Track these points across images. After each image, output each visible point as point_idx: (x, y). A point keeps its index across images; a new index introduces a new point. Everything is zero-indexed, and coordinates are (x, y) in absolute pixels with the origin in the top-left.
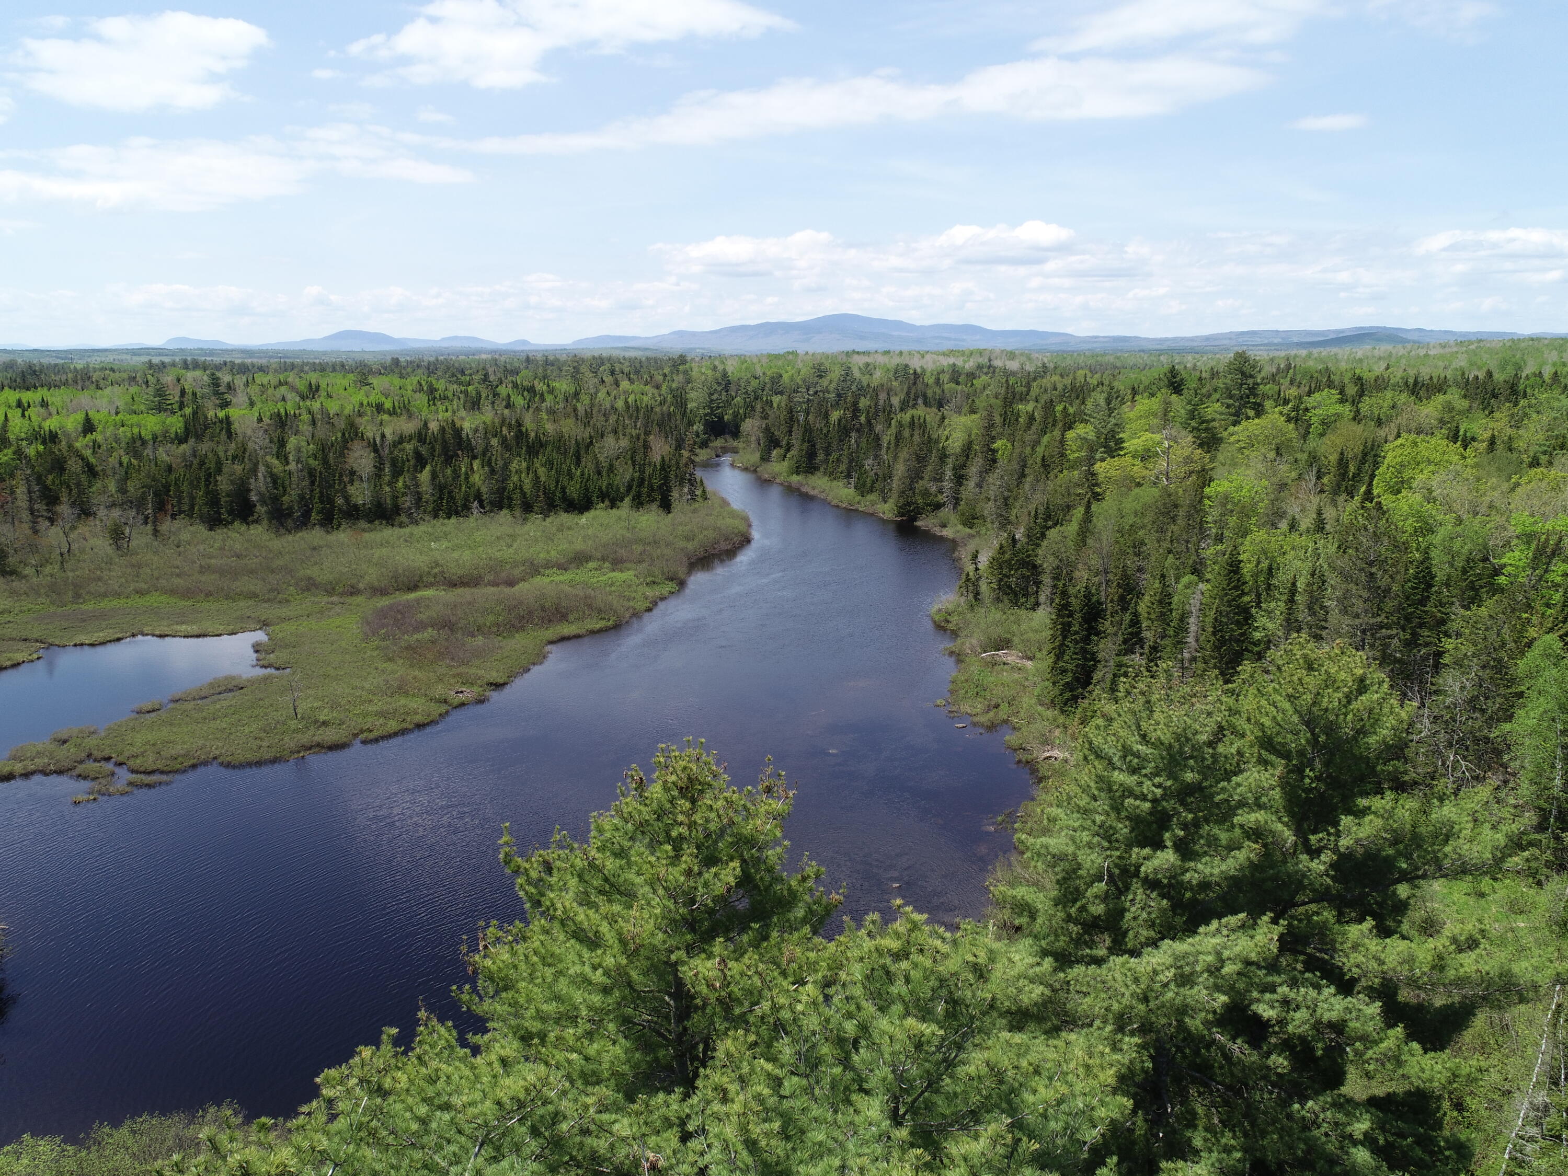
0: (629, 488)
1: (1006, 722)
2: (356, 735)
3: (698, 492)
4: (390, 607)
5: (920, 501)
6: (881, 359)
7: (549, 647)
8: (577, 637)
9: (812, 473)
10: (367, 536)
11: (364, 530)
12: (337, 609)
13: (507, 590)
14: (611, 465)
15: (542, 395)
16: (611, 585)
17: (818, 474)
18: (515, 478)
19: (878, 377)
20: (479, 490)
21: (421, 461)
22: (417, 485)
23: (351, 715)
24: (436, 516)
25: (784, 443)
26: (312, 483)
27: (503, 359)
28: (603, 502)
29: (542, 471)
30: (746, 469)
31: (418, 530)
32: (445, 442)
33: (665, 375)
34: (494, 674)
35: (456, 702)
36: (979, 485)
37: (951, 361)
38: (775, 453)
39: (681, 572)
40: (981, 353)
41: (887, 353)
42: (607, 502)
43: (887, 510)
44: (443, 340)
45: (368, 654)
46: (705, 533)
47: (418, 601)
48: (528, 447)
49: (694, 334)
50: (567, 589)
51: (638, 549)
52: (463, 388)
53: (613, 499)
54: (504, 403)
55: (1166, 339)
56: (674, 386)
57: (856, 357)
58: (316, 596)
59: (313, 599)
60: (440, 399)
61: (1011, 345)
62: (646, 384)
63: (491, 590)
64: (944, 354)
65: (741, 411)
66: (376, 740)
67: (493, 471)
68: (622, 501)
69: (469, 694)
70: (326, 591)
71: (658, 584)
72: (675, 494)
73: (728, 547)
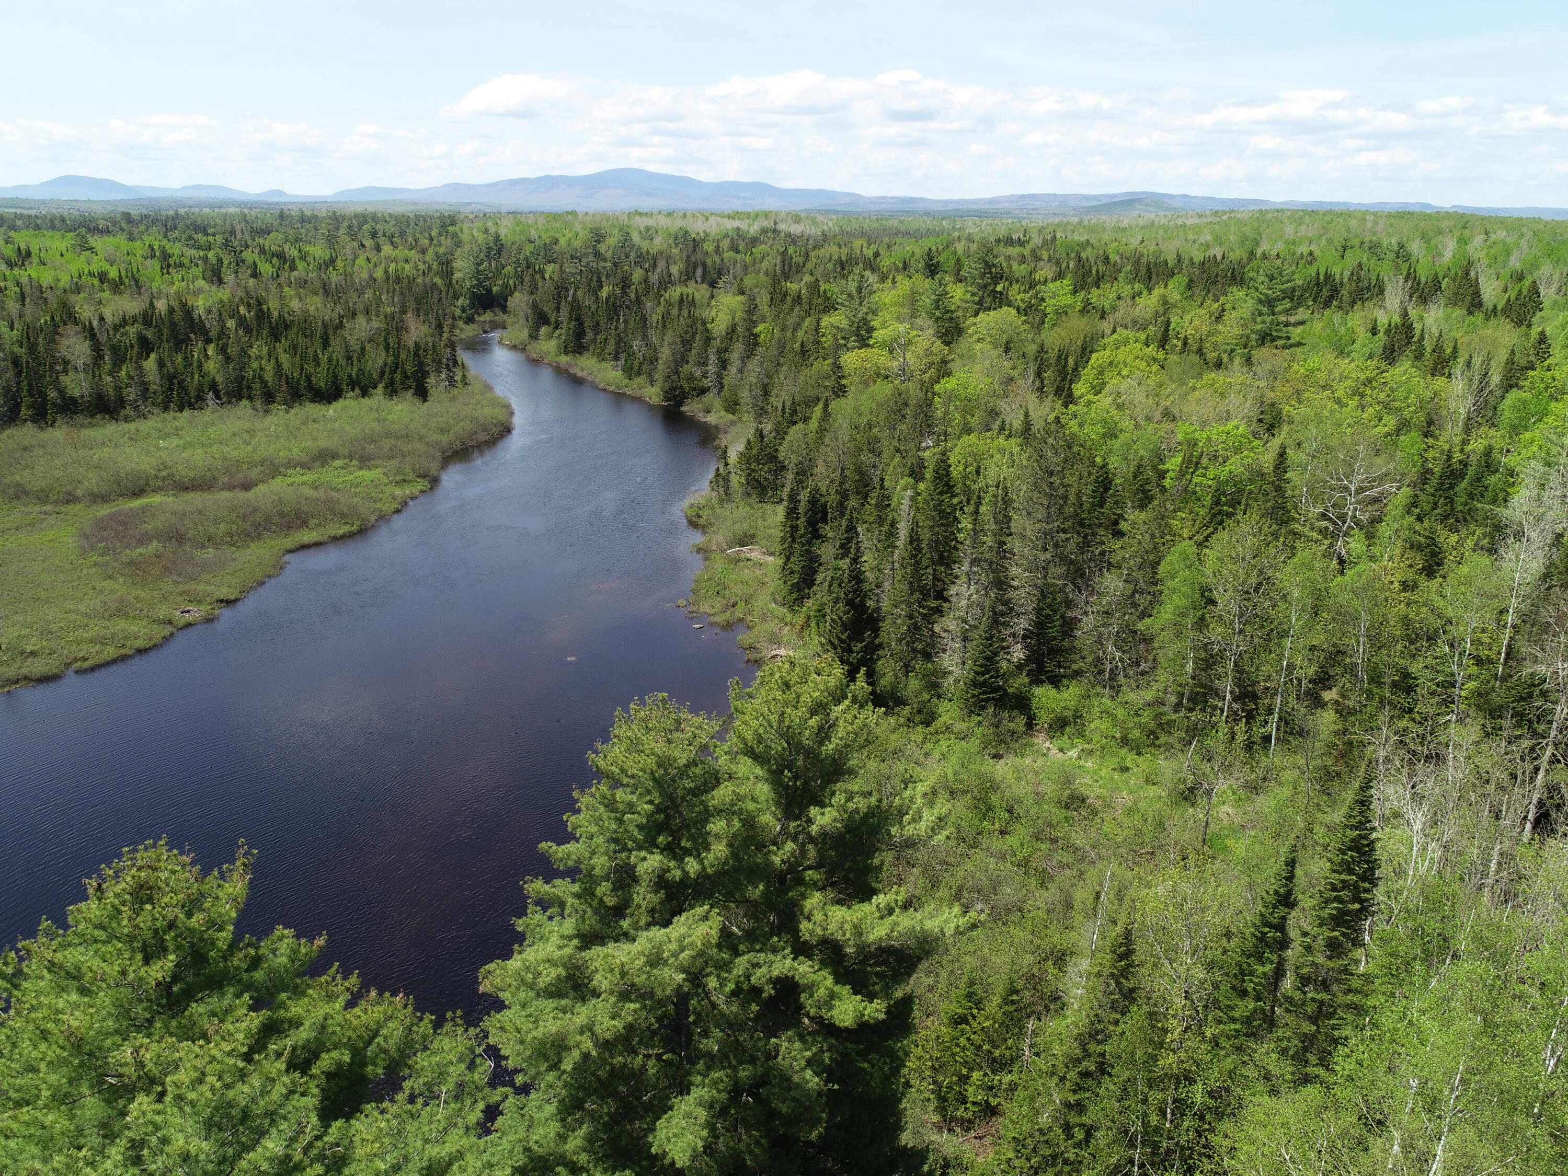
0: (383, 373)
1: (741, 620)
2: (68, 665)
3: (458, 378)
4: (112, 517)
5: (685, 386)
6: (664, 222)
7: (288, 557)
8: (318, 544)
9: (580, 354)
10: (86, 433)
11: (83, 426)
12: (52, 520)
13: (241, 495)
14: (363, 349)
15: (293, 261)
16: (357, 486)
17: (587, 355)
18: (255, 365)
19: (659, 243)
20: (213, 379)
21: (146, 346)
22: (141, 375)
23: (63, 643)
24: (166, 409)
25: (553, 320)
26: (19, 374)
27: (253, 213)
28: (353, 390)
29: (284, 358)
30: (514, 347)
31: (143, 426)
32: (173, 326)
33: (431, 239)
34: (225, 590)
35: (181, 623)
36: (741, 371)
37: (736, 224)
38: (544, 330)
39: (434, 468)
40: (766, 215)
41: (670, 214)
42: (357, 391)
43: (654, 394)
44: (184, 188)
45: (85, 572)
46: (462, 424)
47: (144, 509)
48: (271, 327)
49: (468, 187)
50: (308, 492)
51: (388, 443)
52: (202, 253)
53: (364, 388)
54: (249, 272)
55: (951, 202)
56: (441, 250)
57: (637, 218)
58: (26, 505)
59: (23, 508)
60: (176, 266)
61: (798, 206)
62: (411, 248)
63: (225, 495)
64: (729, 217)
65: (511, 282)
66: (93, 669)
67: (228, 359)
68: (375, 387)
69: (197, 613)
70: (38, 498)
71: (409, 482)
72: (431, 380)
73: (487, 438)
